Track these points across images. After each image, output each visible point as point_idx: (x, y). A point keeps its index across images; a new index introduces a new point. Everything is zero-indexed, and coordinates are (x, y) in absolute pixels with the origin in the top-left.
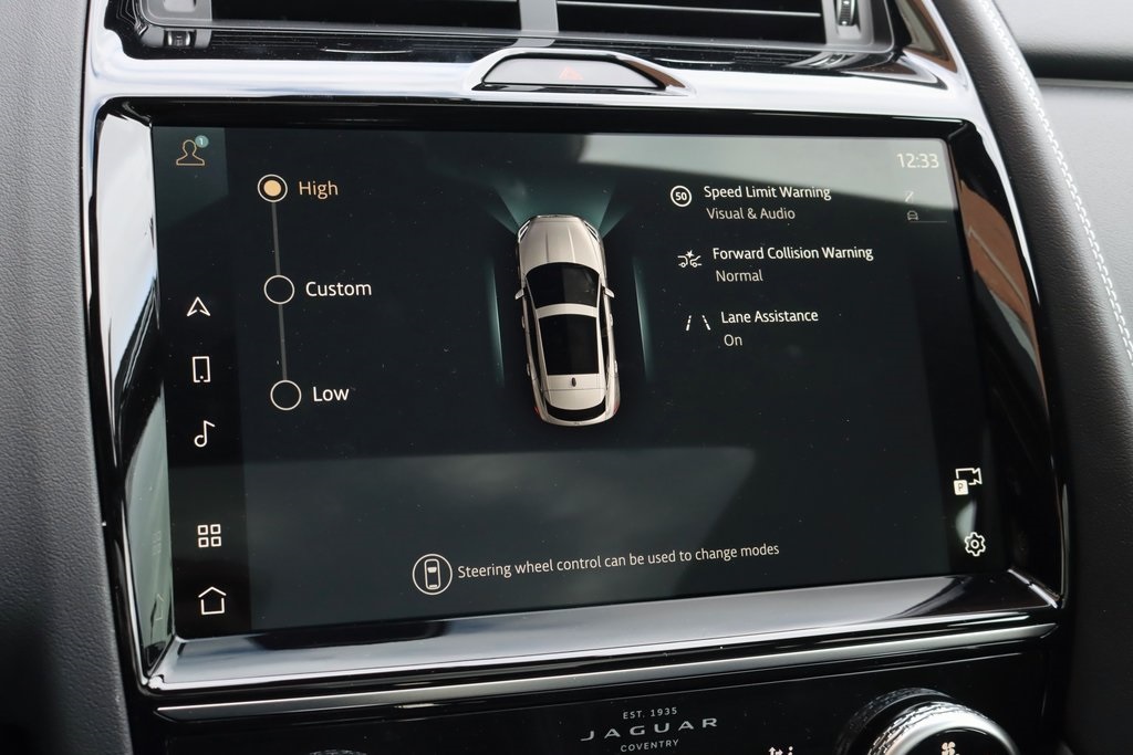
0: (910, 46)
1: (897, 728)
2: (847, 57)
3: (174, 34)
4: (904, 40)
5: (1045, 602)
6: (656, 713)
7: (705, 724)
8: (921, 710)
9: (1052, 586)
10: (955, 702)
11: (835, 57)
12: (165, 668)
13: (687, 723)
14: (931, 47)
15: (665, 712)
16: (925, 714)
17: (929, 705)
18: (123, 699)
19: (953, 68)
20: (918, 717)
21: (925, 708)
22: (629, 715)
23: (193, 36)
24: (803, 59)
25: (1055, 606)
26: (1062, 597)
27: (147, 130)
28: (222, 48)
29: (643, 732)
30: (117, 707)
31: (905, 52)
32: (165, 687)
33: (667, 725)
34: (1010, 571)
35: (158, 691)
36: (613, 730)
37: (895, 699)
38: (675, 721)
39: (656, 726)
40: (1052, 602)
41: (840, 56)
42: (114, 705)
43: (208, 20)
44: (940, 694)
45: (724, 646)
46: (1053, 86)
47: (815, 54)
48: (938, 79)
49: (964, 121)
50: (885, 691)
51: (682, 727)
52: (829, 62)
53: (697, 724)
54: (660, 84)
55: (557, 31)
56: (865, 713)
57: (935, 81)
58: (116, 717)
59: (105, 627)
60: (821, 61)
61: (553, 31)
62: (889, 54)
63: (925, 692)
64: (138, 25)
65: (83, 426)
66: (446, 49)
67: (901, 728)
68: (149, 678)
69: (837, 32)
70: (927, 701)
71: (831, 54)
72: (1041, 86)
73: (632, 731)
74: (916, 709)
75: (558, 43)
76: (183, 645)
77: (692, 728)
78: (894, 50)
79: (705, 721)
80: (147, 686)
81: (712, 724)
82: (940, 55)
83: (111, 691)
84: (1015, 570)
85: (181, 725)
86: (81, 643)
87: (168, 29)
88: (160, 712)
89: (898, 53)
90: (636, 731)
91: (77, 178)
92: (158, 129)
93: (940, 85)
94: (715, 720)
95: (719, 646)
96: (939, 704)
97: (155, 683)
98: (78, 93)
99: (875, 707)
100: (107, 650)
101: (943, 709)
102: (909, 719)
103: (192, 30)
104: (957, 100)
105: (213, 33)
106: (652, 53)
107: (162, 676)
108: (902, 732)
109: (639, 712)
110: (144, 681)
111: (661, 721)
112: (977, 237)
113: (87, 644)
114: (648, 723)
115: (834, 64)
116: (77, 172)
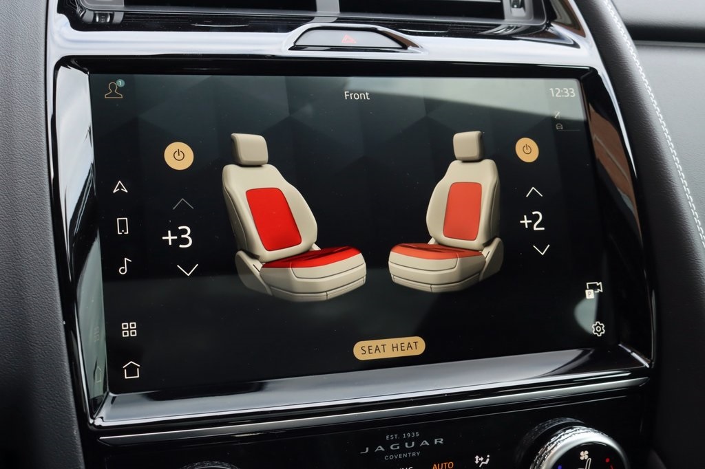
0: (556, 20)
1: (553, 443)
2: (517, 28)
3: (100, 15)
4: (552, 17)
5: (642, 364)
6: (406, 435)
7: (436, 442)
8: (567, 431)
9: (646, 355)
10: (588, 426)
11: (509, 28)
12: (104, 412)
13: (425, 441)
14: (569, 21)
15: (411, 435)
16: (570, 434)
17: (572, 428)
18: (78, 432)
19: (583, 35)
20: (566, 436)
21: (570, 430)
22: (390, 437)
23: (112, 16)
24: (491, 29)
25: (648, 366)
26: (652, 361)
27: (87, 76)
28: (129, 24)
29: (398, 448)
30: (75, 437)
31: (552, 24)
32: (104, 424)
33: (413, 443)
34: (620, 345)
35: (100, 427)
36: (380, 447)
37: (551, 424)
38: (418, 441)
39: (406, 444)
40: (646, 364)
41: (513, 27)
42: (73, 436)
43: (122, 6)
44: (578, 421)
45: (447, 394)
46: (643, 45)
47: (497, 26)
48: (574, 42)
49: (591, 68)
50: (544, 420)
51: (422, 444)
52: (506, 31)
53: (431, 442)
54: (404, 45)
55: (339, 12)
56: (533, 434)
57: (572, 43)
58: (74, 443)
59: (67, 388)
60: (500, 30)
61: (336, 12)
62: (543, 26)
63: (569, 420)
64: (78, 10)
65: (51, 263)
67: (555, 443)
68: (94, 419)
69: (511, 11)
70: (570, 426)
71: (507, 26)
72: (637, 45)
73: (392, 447)
74: (564, 431)
75: (339, 20)
76: (114, 398)
77: (428, 444)
78: (546, 24)
79: (436, 440)
80: (93, 424)
81: (440, 442)
82: (575, 27)
83: (71, 427)
84: (623, 345)
85: (115, 447)
86: (52, 398)
87: (96, 12)
88: (102, 440)
89: (549, 25)
90: (394, 447)
91: (43, 107)
92: (93, 75)
93: (575, 45)
94: (442, 440)
95: (444, 394)
96: (578, 427)
97: (98, 422)
98: (43, 53)
99: (539, 430)
100: (68, 402)
101: (581, 431)
102: (560, 437)
103: (111, 13)
104: (586, 54)
105: (125, 14)
106: (397, 26)
107: (102, 418)
108: (556, 445)
109: (396, 435)
110: (91, 421)
111: (410, 441)
112: (598, 139)
113: (56, 399)
114: (401, 441)
115: (510, 32)
116: (43, 103)
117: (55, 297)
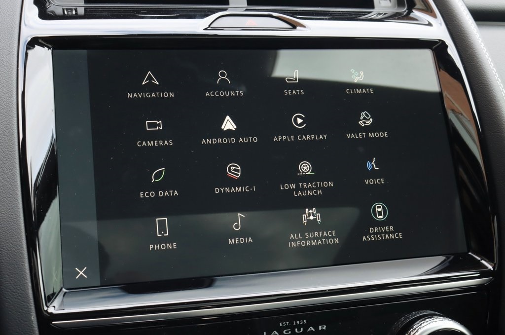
0: (416, 7)
1: (415, 329)
2: (385, 14)
3: (67, 9)
4: (411, 6)
5: (487, 268)
6: (296, 323)
7: (320, 328)
8: (427, 320)
9: (490, 260)
10: (444, 317)
11: (380, 14)
12: (56, 302)
13: (311, 328)
14: (424, 8)
15: (300, 322)
16: (429, 322)
17: (431, 318)
18: (35, 318)
19: (435, 16)
20: (425, 324)
21: (429, 319)
22: (283, 324)
23: (76, 10)
24: (365, 15)
25: (492, 269)
26: (495, 265)
27: (50, 51)
28: (89, 15)
29: (290, 332)
30: (32, 321)
31: (413, 11)
32: (55, 312)
33: (302, 329)
34: (470, 253)
35: (51, 314)
36: (275, 332)
37: (415, 315)
38: (306, 327)
39: (296, 329)
40: (490, 267)
41: (382, 13)
42: (31, 321)
43: (82, 4)
44: (437, 313)
45: (328, 290)
46: (483, 25)
47: (370, 13)
48: (429, 22)
49: (440, 40)
50: (410, 312)
51: (309, 330)
52: (377, 16)
53: (316, 328)
55: (246, 5)
56: (400, 323)
57: (427, 23)
58: (31, 327)
59: (26, 283)
60: (373, 15)
62: (405, 11)
63: (429, 312)
65: (17, 188)
66: (192, 13)
67: (417, 329)
68: (48, 307)
69: (380, 2)
70: (430, 316)
71: (378, 12)
72: (478, 25)
73: (284, 332)
74: (424, 320)
75: (247, 10)
76: (66, 293)
77: (314, 330)
78: (407, 10)
79: (320, 327)
80: (46, 311)
81: (324, 328)
82: (428, 10)
83: (29, 314)
84: (472, 253)
85: (62, 330)
86: (15, 291)
87: (64, 7)
88: (54, 324)
89: (410, 11)
90: (286, 332)
91: (15, 73)
92: (56, 51)
93: (430, 24)
94: (325, 326)
95: (326, 290)
96: (436, 317)
97: (51, 310)
98: (17, 34)
99: (405, 320)
100: (27, 294)
101: (438, 320)
102: (421, 325)
104: (437, 30)
106: (292, 14)
107: (54, 307)
108: (417, 331)
109: (288, 323)
110: (46, 308)
111: (299, 327)
112: (448, 96)
113: (18, 292)
114: (292, 328)
115: (380, 17)
116: (15, 70)
117: (19, 213)
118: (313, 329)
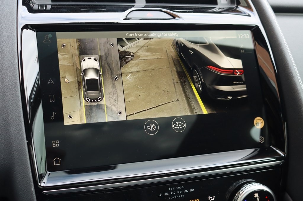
0: (240, 5)
1: (242, 190)
2: (223, 8)
3: (41, 6)
4: (239, 3)
6: (178, 188)
7: (191, 191)
8: (249, 185)
9: (282, 150)
10: (258, 182)
11: (220, 8)
12: (45, 180)
13: (186, 190)
14: (246, 5)
15: (180, 188)
17: (251, 184)
18: (34, 189)
19: (252, 11)
20: (248, 187)
22: (171, 189)
23: (46, 7)
24: (212, 9)
25: (284, 156)
26: (285, 153)
27: (35, 33)
28: (54, 10)
29: (174, 193)
30: (32, 191)
31: (239, 6)
32: (45, 185)
33: (181, 191)
34: (271, 147)
35: (43, 187)
36: (167, 193)
37: (242, 182)
38: (183, 190)
39: (178, 192)
40: (282, 155)
41: (221, 8)
43: (50, 2)
44: (253, 180)
45: (196, 169)
46: (279, 15)
47: (214, 8)
49: (256, 25)
50: (238, 180)
51: (185, 192)
52: (218, 10)
53: (189, 191)
54: (174, 17)
55: (145, 3)
56: (233, 186)
57: (248, 15)
58: (32, 194)
59: (28, 170)
60: (216, 10)
61: (144, 3)
62: (235, 7)
63: (249, 180)
64: (31, 4)
65: (21, 115)
66: (116, 9)
67: (243, 190)
68: (41, 183)
69: (221, 1)
70: (249, 182)
71: (219, 8)
72: (276, 15)
73: (172, 193)
74: (247, 185)
75: (146, 6)
76: (49, 174)
78: (236, 6)
80: (40, 186)
81: (193, 191)
82: (249, 7)
83: (31, 187)
84: (272, 146)
85: (50, 196)
86: (22, 174)
87: (39, 5)
88: (44, 192)
89: (237, 7)
90: (173, 193)
91: (16, 47)
92: (38, 32)
93: (249, 16)
94: (194, 190)
95: (194, 170)
96: (253, 183)
97: (43, 184)
98: (16, 23)
99: (236, 184)
100: (29, 176)
101: (255, 185)
102: (245, 188)
103: (46, 5)
104: (254, 20)
105: (52, 6)
106: (171, 8)
107: (44, 183)
109: (173, 188)
110: (39, 184)
111: (179, 190)
112: (260, 57)
113: (24, 174)
114: (176, 191)
115: (220, 10)
116: (16, 45)
117: (23, 130)
118: (187, 192)
